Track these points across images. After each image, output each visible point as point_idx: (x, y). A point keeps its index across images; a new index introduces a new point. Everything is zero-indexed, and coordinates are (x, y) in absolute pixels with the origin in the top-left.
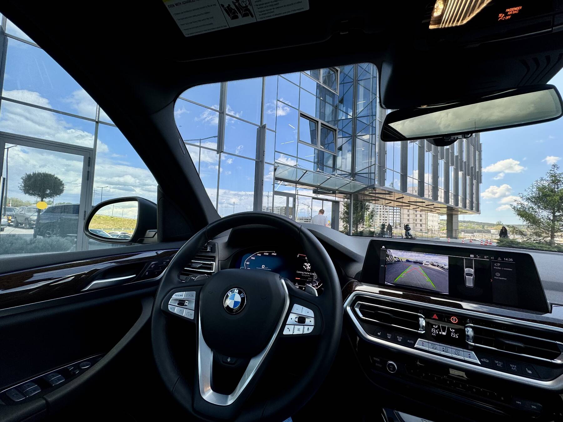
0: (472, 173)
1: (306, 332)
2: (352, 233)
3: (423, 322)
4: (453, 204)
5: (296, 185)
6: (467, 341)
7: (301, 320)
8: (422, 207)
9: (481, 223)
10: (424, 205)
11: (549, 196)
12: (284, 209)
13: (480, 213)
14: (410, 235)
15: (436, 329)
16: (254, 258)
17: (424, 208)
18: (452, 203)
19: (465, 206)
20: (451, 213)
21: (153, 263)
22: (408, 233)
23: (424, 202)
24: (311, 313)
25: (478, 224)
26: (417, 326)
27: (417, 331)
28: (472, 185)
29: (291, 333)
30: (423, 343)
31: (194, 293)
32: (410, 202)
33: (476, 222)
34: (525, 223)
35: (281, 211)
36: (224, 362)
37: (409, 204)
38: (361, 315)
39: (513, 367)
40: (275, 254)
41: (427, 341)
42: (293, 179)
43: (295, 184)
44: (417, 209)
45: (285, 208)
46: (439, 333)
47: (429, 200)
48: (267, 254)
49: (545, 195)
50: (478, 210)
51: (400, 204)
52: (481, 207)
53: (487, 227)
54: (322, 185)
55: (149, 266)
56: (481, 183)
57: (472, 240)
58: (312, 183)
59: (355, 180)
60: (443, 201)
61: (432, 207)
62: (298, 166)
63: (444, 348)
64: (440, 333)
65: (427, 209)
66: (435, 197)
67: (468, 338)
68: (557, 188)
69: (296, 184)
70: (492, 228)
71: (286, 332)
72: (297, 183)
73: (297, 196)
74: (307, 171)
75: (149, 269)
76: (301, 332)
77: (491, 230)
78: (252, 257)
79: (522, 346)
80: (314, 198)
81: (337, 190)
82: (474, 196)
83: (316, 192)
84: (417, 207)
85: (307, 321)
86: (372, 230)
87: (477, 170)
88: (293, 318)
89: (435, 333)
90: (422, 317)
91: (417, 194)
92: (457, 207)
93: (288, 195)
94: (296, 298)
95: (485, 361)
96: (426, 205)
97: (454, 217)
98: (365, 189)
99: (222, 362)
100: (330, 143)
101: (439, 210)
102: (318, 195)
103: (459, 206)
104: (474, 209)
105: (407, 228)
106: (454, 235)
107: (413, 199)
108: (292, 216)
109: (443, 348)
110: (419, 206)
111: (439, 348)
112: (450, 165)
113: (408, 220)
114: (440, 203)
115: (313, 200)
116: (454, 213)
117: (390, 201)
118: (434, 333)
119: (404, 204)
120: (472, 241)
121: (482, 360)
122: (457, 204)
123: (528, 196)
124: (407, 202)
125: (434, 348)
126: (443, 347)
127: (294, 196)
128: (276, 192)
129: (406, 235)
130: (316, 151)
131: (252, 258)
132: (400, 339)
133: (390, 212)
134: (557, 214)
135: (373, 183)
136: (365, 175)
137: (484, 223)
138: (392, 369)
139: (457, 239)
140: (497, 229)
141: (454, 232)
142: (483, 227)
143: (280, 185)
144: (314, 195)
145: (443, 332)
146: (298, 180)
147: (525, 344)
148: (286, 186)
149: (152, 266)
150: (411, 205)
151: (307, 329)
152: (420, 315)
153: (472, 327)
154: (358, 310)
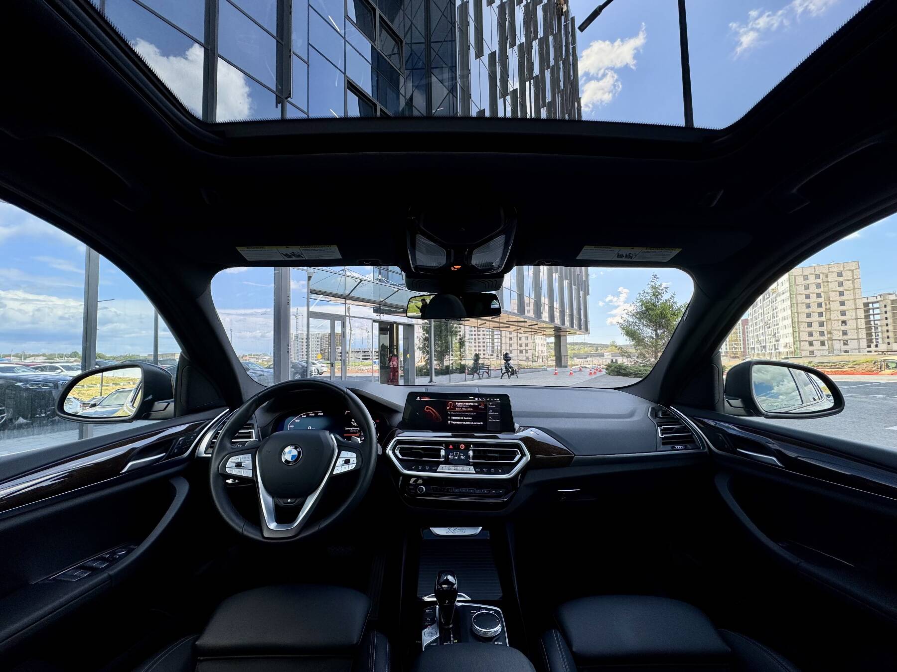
0: (578, 283)
1: (351, 468)
2: (435, 369)
4: (559, 323)
5: (346, 301)
6: (469, 459)
7: (347, 462)
8: (525, 327)
9: (594, 344)
10: (526, 325)
11: (651, 309)
12: (327, 336)
13: (589, 333)
14: (511, 367)
15: (451, 455)
16: (299, 421)
17: (527, 330)
18: (557, 321)
19: (572, 326)
20: (559, 333)
21: (180, 439)
22: (509, 364)
23: (526, 322)
24: (354, 455)
25: (591, 345)
26: (439, 456)
27: (439, 460)
28: (579, 297)
29: (339, 472)
30: (442, 467)
31: (250, 455)
32: (509, 322)
33: (589, 344)
34: (632, 343)
35: (321, 339)
36: (284, 503)
37: (508, 324)
38: (400, 456)
40: (322, 414)
41: (445, 465)
42: (340, 292)
43: (344, 300)
44: (519, 331)
45: (329, 336)
46: (453, 458)
47: (532, 319)
48: (314, 414)
49: (648, 309)
50: (587, 329)
51: (498, 325)
52: (590, 326)
53: (601, 350)
54: (387, 301)
55: (178, 442)
56: (588, 294)
57: (582, 367)
58: (371, 298)
60: (547, 320)
61: (536, 327)
65: (530, 330)
66: (538, 313)
68: (658, 302)
69: (346, 299)
70: (606, 351)
71: (335, 473)
72: (346, 297)
73: (347, 319)
74: (361, 281)
75: (178, 445)
76: (347, 470)
77: (605, 354)
78: (296, 419)
82: (582, 312)
83: (378, 310)
84: (519, 328)
85: (351, 461)
86: (463, 363)
87: (584, 279)
88: (340, 461)
90: (443, 449)
91: (516, 311)
92: (563, 327)
93: (333, 318)
94: (342, 447)
95: (478, 470)
96: (529, 326)
97: (562, 338)
99: (283, 504)
101: (545, 331)
102: (382, 315)
103: (566, 325)
104: (582, 327)
105: (507, 358)
106: (563, 364)
107: (514, 318)
108: (341, 348)
110: (520, 326)
111: (452, 468)
112: (553, 271)
113: (511, 345)
114: (544, 322)
115: (374, 323)
116: (562, 334)
117: (485, 322)
118: (450, 459)
119: (502, 325)
120: (582, 369)
121: (476, 470)
122: (563, 323)
123: (633, 312)
124: (506, 322)
126: (455, 467)
127: (343, 319)
128: (312, 312)
129: (506, 367)
131: (296, 421)
132: (427, 468)
133: (487, 335)
134: (659, 331)
137: (598, 344)
138: (421, 491)
139: (566, 367)
140: (610, 352)
141: (563, 359)
142: (597, 350)
143: (317, 301)
144: (375, 316)
146: (348, 293)
148: (329, 302)
149: (181, 443)
150: (511, 326)
151: (351, 467)
152: (441, 447)
153: (472, 450)
154: (397, 452)
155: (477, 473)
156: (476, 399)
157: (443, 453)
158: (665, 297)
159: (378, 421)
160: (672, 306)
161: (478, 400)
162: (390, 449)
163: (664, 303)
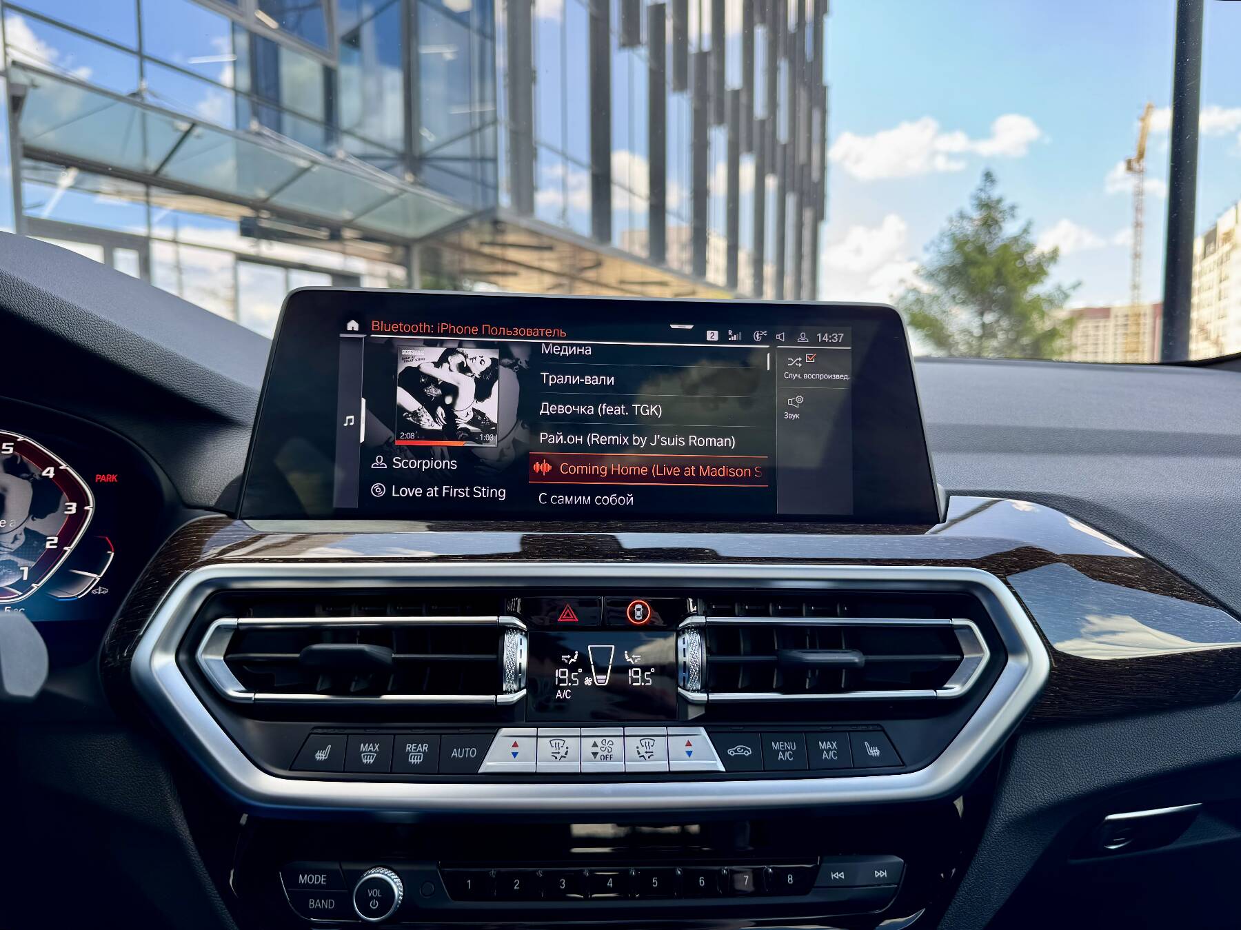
0: (801, 184)
3: (520, 647)
5: (148, 193)
6: (684, 688)
11: (975, 262)
15: (573, 668)
23: (670, 284)
26: (493, 678)
27: (492, 697)
28: (800, 226)
30: (515, 745)
32: (621, 284)
38: (234, 690)
39: (828, 751)
41: (532, 731)
42: (131, 159)
43: (143, 188)
46: (582, 681)
47: (683, 277)
54: (281, 201)
59: (424, 185)
60: (721, 281)
62: (150, 100)
63: (600, 745)
64: (588, 681)
67: (686, 675)
68: (991, 243)
69: (148, 186)
72: (151, 180)
74: (194, 125)
79: (857, 660)
80: (242, 258)
81: (349, 224)
83: (253, 230)
89: (568, 687)
90: (516, 629)
91: (643, 253)
95: (740, 753)
98: (460, 225)
100: (305, 8)
102: (266, 243)
107: (633, 272)
109: (595, 745)
111: (578, 749)
112: (742, 149)
115: (240, 265)
117: (559, 280)
118: (562, 689)
121: (731, 752)
124: (615, 283)
125: (559, 756)
126: (592, 740)
130: (243, 41)
132: (416, 754)
134: (988, 317)
135: (491, 203)
136: (460, 167)
138: (374, 905)
144: (245, 245)
145: (598, 672)
146: (153, 166)
147: (865, 653)
152: (504, 619)
153: (700, 629)
154: (212, 659)
155: (735, 771)
156: (713, 335)
157: (516, 651)
158: (1010, 229)
159: (112, 478)
160: (1020, 256)
161: (723, 338)
162: (162, 645)
163: (1005, 247)
